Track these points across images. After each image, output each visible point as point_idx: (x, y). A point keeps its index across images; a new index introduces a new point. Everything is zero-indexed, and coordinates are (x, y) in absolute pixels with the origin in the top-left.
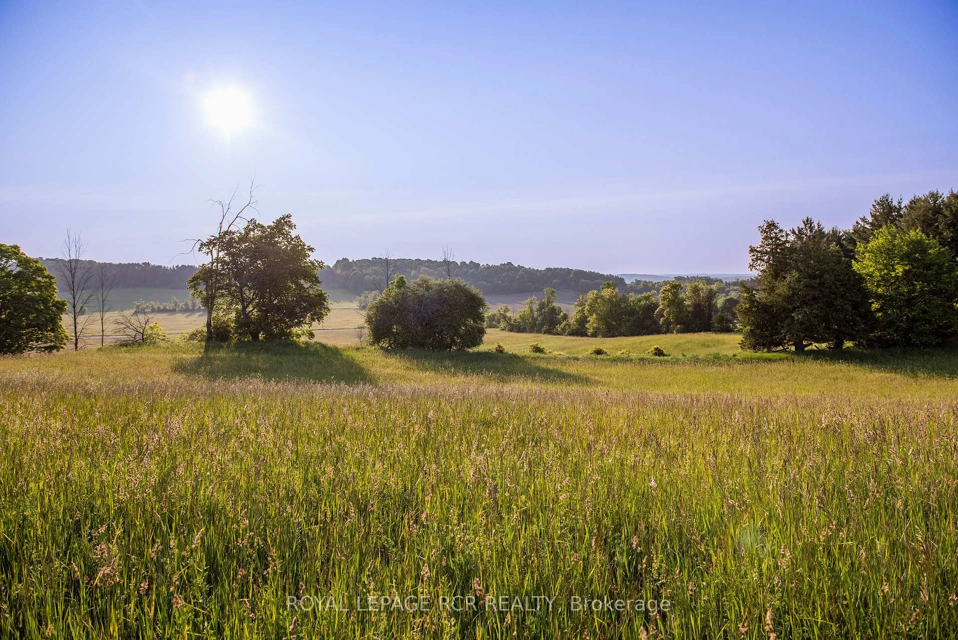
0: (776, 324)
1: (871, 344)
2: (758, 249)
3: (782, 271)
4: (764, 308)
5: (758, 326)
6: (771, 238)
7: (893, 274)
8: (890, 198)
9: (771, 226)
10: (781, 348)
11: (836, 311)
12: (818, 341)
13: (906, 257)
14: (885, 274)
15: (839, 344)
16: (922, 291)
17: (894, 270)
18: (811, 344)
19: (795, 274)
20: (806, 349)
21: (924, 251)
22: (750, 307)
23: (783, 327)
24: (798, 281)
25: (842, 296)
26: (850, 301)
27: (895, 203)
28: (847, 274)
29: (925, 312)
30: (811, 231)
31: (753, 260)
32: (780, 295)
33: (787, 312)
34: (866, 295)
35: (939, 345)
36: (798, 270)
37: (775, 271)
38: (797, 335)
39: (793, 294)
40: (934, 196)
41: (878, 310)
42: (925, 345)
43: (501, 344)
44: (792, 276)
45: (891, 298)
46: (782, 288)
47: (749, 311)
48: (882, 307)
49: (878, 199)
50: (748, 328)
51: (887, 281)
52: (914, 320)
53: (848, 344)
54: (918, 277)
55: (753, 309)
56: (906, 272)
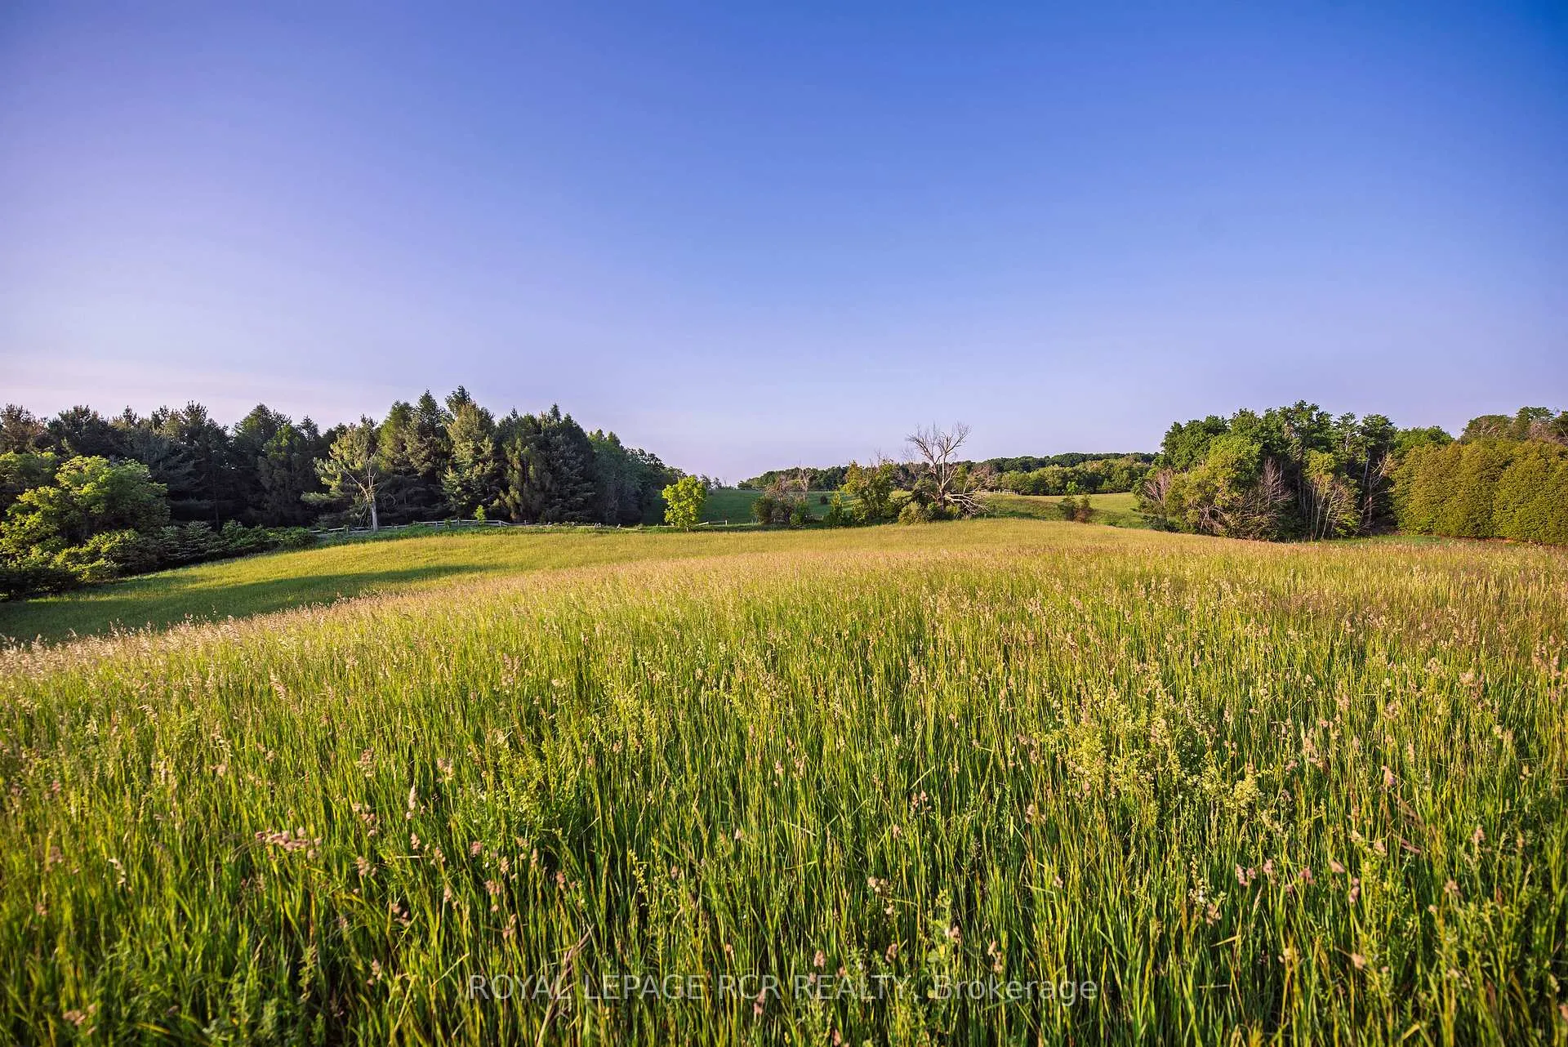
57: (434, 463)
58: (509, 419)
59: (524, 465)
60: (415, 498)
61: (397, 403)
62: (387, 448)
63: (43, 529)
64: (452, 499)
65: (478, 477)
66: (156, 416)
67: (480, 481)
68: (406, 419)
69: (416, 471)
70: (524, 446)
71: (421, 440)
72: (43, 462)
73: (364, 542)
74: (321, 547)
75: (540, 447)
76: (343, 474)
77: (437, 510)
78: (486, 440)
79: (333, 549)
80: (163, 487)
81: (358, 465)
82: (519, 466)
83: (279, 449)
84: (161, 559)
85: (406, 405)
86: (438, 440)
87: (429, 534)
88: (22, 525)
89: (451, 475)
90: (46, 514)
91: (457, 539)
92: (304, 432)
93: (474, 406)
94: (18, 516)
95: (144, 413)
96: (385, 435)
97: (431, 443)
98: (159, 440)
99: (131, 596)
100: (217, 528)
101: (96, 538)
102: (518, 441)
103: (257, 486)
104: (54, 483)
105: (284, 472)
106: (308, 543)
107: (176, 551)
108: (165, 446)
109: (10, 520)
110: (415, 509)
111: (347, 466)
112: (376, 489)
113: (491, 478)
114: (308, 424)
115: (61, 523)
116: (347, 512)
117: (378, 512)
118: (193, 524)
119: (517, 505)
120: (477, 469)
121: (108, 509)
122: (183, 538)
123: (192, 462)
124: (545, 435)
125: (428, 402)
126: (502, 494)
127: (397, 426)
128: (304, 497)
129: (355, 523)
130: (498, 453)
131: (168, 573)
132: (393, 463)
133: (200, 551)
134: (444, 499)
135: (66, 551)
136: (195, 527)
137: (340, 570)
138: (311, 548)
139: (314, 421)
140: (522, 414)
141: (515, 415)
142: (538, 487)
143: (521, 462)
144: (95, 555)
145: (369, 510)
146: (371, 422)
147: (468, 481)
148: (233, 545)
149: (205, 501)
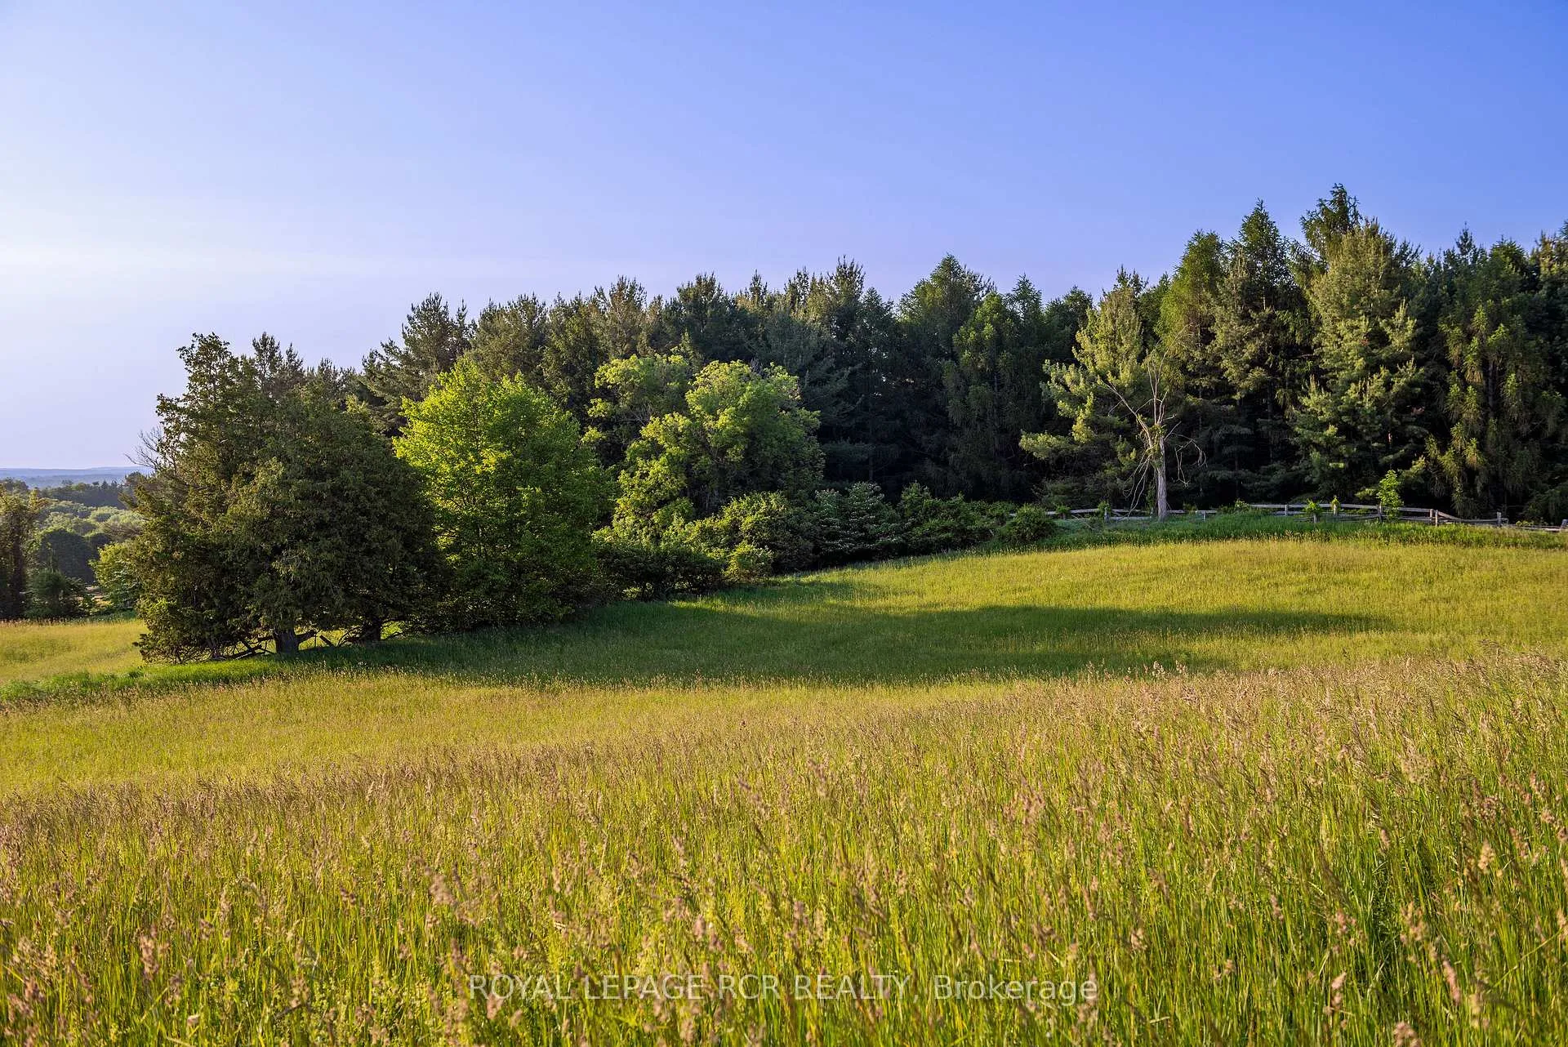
0: (232, 589)
1: (435, 627)
2: (181, 405)
3: (242, 460)
4: (204, 553)
5: (186, 596)
6: (212, 379)
7: (478, 469)
8: (443, 303)
9: (211, 347)
10: (241, 647)
11: (369, 552)
12: (327, 624)
13: (501, 433)
14: (462, 470)
15: (372, 631)
16: (533, 505)
17: (479, 460)
18: (312, 634)
19: (276, 467)
20: (303, 646)
21: (531, 422)
22: (165, 551)
23: (250, 596)
24: (284, 483)
25: (382, 519)
26: (398, 528)
27: (453, 316)
28: (390, 469)
29: (542, 550)
30: (273, 368)
31: (167, 431)
32: (240, 518)
33: (260, 560)
34: (428, 514)
35: (568, 620)
36: (283, 458)
37: (225, 460)
38: (285, 613)
39: (272, 515)
40: (528, 306)
41: (451, 550)
42: (544, 620)
44: (269, 472)
45: (474, 524)
46: (245, 502)
47: (166, 559)
48: (457, 543)
49: (418, 303)
50: (162, 602)
51: (465, 484)
52: (520, 570)
53: (391, 629)
54: (525, 476)
55: (175, 555)
56: (504, 465)
57: (1272, 371)
58: (1450, 256)
59: (1494, 377)
60: (1226, 451)
61: (1198, 236)
62: (1176, 336)
63: (668, 485)
64: (1315, 455)
65: (1377, 402)
66: (793, 287)
67: (1381, 411)
68: (1214, 270)
69: (1232, 390)
70: (1494, 321)
71: (1245, 318)
72: (671, 374)
73: (1147, 542)
74: (1065, 546)
75: (1533, 327)
76: (1098, 394)
77: (1275, 479)
78: (1400, 313)
79: (1089, 553)
80: (814, 417)
81: (1125, 376)
82: (1477, 377)
83: (979, 345)
84: (816, 550)
85: (1213, 237)
86: (1283, 316)
87: (1281, 535)
88: (644, 475)
89: (1314, 398)
90: (672, 461)
91: (1339, 550)
92: (1018, 307)
93: (1373, 232)
94: (640, 462)
95: (777, 285)
96: (1171, 311)
97: (1268, 324)
98: (804, 330)
99: (782, 611)
100: (892, 495)
101: (734, 504)
102: (1480, 315)
103: (938, 419)
104: (681, 407)
105: (983, 389)
106: (1040, 536)
107: (833, 536)
108: (813, 340)
109: (631, 467)
110: (1224, 474)
111: (1104, 378)
112: (1168, 426)
113: (1406, 401)
114: (1025, 293)
115: (688, 475)
116: (1099, 475)
117: (1170, 476)
118: (857, 487)
119: (1469, 473)
120: (1377, 381)
121: (747, 453)
122: (844, 512)
123: (847, 372)
124: (1552, 292)
125: (1259, 226)
126: (1432, 448)
127: (1195, 287)
128: (1025, 442)
129: (1119, 501)
130: (1427, 342)
131: (832, 576)
132: (1183, 368)
133: (872, 539)
134: (1290, 454)
135: (699, 524)
136: (863, 491)
137: (1127, 600)
138: (1050, 548)
139: (1036, 286)
140: (1486, 243)
141: (1465, 243)
142: (1524, 429)
143: (1484, 365)
144: (733, 535)
145: (1151, 473)
146: (1136, 281)
147: (1353, 411)
148: (918, 531)
149: (861, 446)
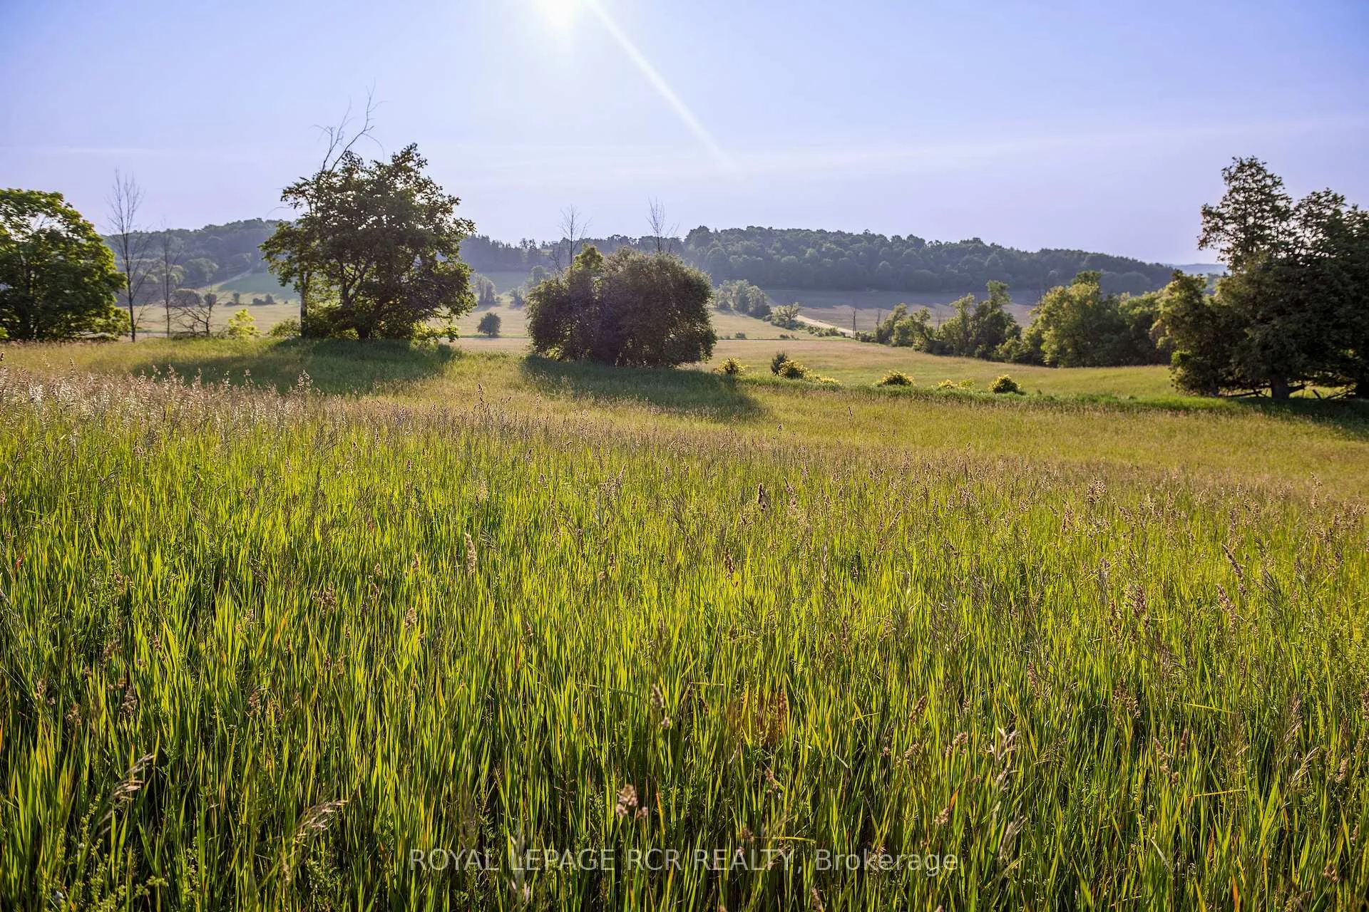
2: (1218, 211)
5: (1197, 350)
6: (1246, 191)
9: (1249, 167)
18: (1302, 387)
20: (1292, 395)
31: (1205, 231)
43: (736, 361)
